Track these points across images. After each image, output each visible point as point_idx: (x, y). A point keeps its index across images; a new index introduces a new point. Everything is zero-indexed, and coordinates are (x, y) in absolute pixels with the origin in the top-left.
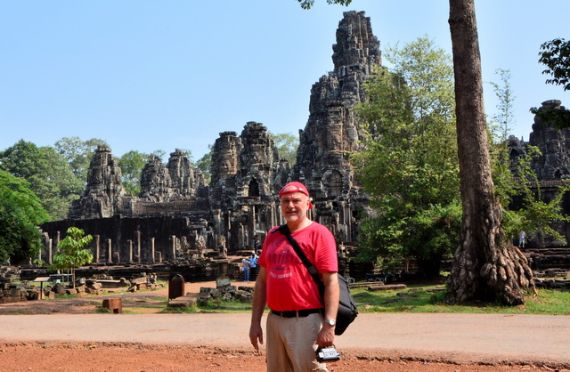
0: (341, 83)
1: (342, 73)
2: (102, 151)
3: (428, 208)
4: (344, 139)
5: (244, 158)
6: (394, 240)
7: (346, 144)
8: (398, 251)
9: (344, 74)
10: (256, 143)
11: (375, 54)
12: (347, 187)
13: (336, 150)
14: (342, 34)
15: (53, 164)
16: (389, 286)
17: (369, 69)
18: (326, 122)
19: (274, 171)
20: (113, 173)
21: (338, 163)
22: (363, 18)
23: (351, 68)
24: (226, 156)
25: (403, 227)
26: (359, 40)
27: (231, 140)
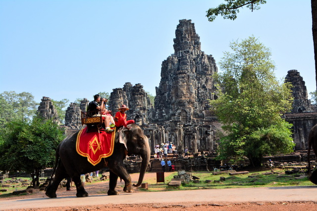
0: (179, 60)
1: (179, 55)
2: (46, 100)
3: (257, 130)
4: (187, 92)
5: (131, 104)
6: (239, 148)
7: (189, 95)
8: (242, 153)
9: (181, 55)
10: (138, 95)
11: (197, 44)
12: (190, 119)
13: (183, 98)
14: (179, 32)
15: (4, 108)
16: (240, 172)
17: (195, 53)
18: (177, 83)
19: (148, 110)
20: (53, 113)
21: (184, 105)
22: (190, 23)
23: (185, 52)
24: (117, 102)
25: (244, 140)
26: (188, 36)
27: (120, 93)
